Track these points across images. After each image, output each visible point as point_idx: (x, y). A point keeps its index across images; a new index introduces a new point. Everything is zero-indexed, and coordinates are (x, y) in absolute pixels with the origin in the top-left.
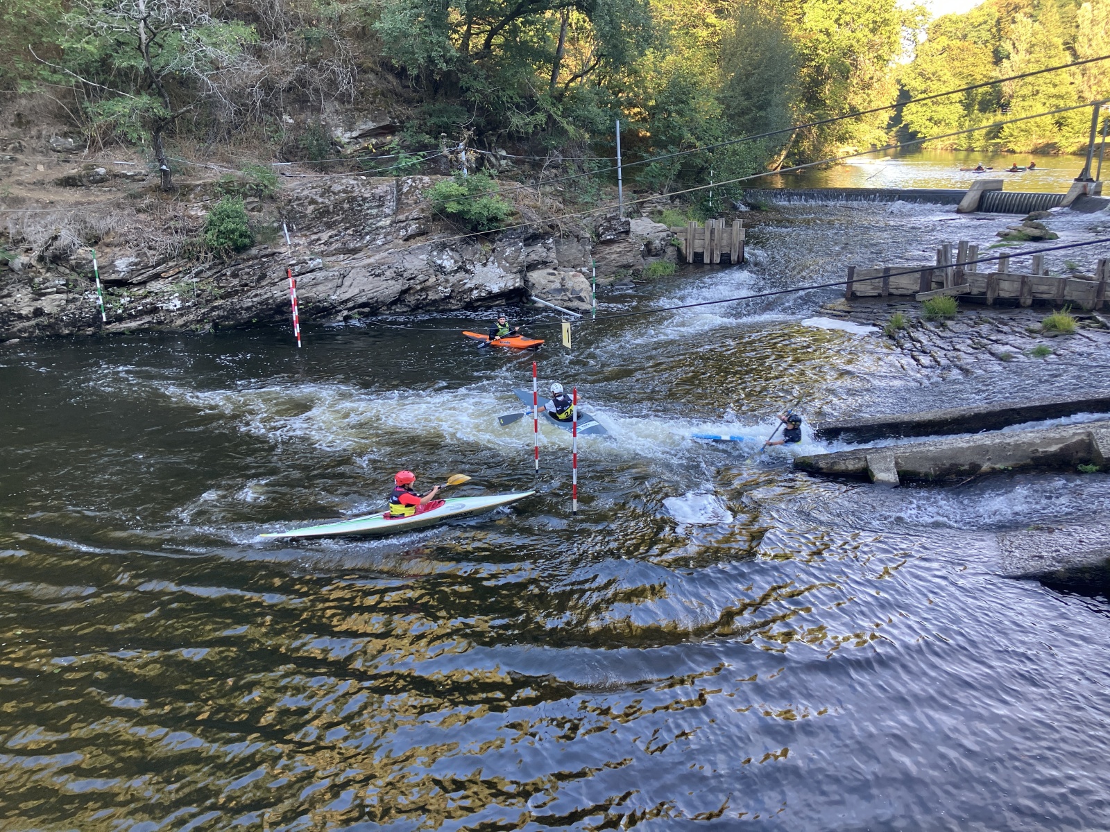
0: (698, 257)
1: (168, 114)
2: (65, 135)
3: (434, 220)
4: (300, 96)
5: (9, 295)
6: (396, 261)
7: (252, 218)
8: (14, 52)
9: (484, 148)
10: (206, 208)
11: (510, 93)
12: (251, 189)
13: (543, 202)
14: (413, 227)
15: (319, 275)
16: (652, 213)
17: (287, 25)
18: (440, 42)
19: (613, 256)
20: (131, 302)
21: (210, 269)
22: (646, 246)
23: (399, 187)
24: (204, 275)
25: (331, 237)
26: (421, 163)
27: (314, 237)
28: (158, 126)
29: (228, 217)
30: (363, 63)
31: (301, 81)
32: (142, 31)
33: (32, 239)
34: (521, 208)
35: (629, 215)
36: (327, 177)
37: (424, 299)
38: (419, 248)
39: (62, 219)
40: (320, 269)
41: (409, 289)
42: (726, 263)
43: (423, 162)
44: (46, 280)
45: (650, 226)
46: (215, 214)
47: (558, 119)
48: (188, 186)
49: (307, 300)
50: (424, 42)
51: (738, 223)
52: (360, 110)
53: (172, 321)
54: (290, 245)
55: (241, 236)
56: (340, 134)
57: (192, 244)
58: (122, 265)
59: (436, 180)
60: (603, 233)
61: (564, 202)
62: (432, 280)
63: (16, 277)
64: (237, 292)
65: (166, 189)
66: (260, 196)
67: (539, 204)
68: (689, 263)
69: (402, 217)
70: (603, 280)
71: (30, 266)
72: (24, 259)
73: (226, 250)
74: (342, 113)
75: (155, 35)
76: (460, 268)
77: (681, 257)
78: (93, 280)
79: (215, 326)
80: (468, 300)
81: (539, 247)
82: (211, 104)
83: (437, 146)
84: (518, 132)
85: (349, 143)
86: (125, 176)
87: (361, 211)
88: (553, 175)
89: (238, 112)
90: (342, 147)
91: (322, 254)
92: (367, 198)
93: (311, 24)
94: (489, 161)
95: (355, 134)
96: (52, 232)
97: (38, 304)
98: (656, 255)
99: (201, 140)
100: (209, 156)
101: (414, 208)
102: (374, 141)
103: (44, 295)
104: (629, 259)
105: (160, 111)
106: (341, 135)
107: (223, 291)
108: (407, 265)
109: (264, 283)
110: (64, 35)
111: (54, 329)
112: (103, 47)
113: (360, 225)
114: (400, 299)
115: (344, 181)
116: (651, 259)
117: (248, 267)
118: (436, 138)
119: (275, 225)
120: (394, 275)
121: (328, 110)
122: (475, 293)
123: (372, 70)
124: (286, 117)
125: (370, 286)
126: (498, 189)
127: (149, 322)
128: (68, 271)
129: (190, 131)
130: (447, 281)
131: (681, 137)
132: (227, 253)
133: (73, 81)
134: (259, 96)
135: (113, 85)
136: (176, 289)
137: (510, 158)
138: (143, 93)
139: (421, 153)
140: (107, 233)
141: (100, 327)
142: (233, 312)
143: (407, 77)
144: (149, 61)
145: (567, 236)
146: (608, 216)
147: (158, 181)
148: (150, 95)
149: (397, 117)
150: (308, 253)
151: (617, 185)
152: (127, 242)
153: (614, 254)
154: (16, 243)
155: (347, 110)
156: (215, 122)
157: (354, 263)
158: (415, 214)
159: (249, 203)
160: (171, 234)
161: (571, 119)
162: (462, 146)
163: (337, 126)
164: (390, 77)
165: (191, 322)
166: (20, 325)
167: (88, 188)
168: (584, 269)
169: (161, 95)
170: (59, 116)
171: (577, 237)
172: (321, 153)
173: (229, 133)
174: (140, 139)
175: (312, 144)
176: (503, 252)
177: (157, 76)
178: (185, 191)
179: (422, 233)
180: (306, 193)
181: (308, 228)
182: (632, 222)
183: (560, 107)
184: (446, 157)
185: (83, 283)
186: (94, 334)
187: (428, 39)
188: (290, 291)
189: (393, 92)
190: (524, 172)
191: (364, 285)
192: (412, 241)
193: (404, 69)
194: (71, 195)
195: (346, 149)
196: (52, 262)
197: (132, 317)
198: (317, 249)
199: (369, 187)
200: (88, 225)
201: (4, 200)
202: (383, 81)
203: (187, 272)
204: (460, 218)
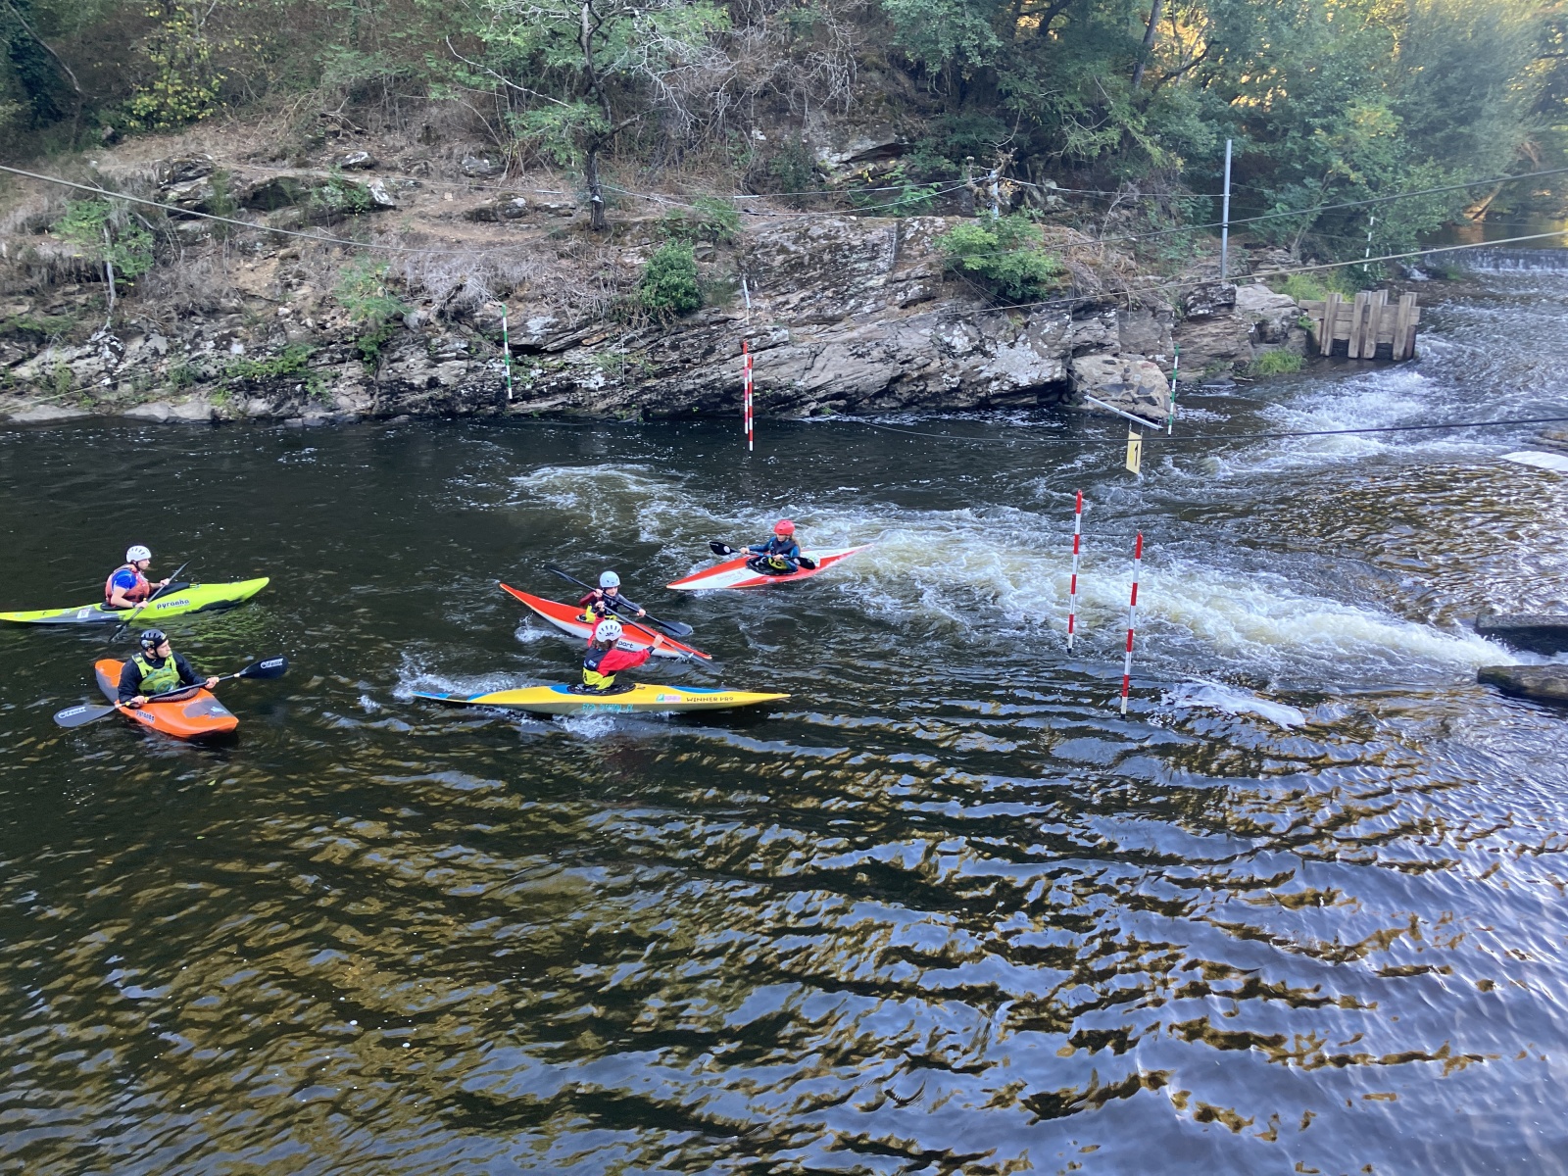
0: (1340, 348)
1: (607, 128)
2: (481, 155)
3: (945, 279)
4: (777, 103)
5: (401, 359)
6: (887, 336)
7: (701, 270)
8: (428, 47)
9: (1025, 178)
10: (644, 254)
11: (1070, 98)
12: (704, 230)
13: (1106, 257)
14: (916, 289)
15: (784, 352)
16: (1271, 278)
17: (767, 7)
18: (975, 26)
19: (1206, 340)
20: (543, 375)
21: (643, 336)
22: (1258, 326)
23: (901, 231)
24: (636, 344)
25: (803, 300)
26: (933, 198)
27: (781, 299)
28: (595, 144)
29: (672, 267)
30: (865, 57)
31: (781, 82)
32: (585, 17)
33: (432, 288)
34: (1073, 265)
35: (1235, 280)
36: (804, 216)
37: (921, 392)
38: (920, 319)
39: (470, 264)
40: (786, 343)
41: (903, 376)
42: (1384, 359)
43: (936, 197)
44: (445, 342)
45: (1266, 297)
46: (655, 263)
47: (1138, 137)
48: (623, 224)
49: (765, 386)
50: (953, 25)
51: (1408, 300)
52: (856, 124)
53: (591, 404)
54: (749, 310)
55: (686, 294)
56: (825, 157)
57: (624, 303)
58: (536, 326)
59: (954, 223)
60: (1193, 305)
61: (1138, 257)
62: (935, 364)
63: (410, 336)
64: (675, 369)
65: (597, 228)
66: (714, 241)
67: (1100, 260)
68: (1325, 356)
69: (901, 275)
70: (1187, 375)
71: (428, 323)
72: (421, 313)
73: (666, 312)
74: (831, 127)
75: (600, 23)
76: (976, 349)
77: (1311, 347)
78: (500, 344)
79: (646, 414)
80: (983, 395)
81: (1094, 323)
82: (663, 113)
83: (957, 175)
84: (1077, 155)
85: (837, 169)
86: (547, 208)
87: (846, 265)
88: (1123, 219)
89: (695, 125)
90: (828, 174)
91: (790, 324)
92: (855, 247)
93: (799, 4)
94: (1031, 196)
95: (846, 157)
96: (456, 280)
97: (433, 372)
98: (1273, 341)
99: (645, 162)
100: (652, 184)
101: (919, 263)
102: (871, 166)
103: (442, 360)
104: (1230, 345)
105: (597, 123)
106: (829, 158)
107: (658, 367)
108: (902, 342)
109: (711, 359)
110: (488, 25)
111: (449, 405)
112: (535, 39)
113: (843, 284)
114: (887, 390)
115: (827, 222)
116: (1264, 347)
117: (693, 337)
118: (958, 163)
119: (732, 280)
120: (883, 356)
121: (812, 124)
122: (994, 386)
123: (877, 68)
124: (756, 133)
125: (850, 370)
126: (1041, 237)
127: (563, 403)
128: (471, 332)
129: (631, 150)
130: (955, 366)
131: (1327, 165)
132: (667, 315)
133: (494, 84)
134: (723, 103)
135: (543, 89)
136: (599, 361)
137: (1062, 193)
138: (579, 100)
139: (934, 185)
140: (521, 284)
141: (503, 406)
142: (669, 396)
143: (925, 76)
144: (590, 57)
145: (1136, 308)
146: (1204, 280)
147: (587, 216)
148: (588, 102)
149: (906, 133)
150: (772, 320)
151: (1220, 236)
152: (544, 296)
153: (1208, 337)
154: (414, 292)
155: (839, 123)
156: (663, 139)
157: (831, 337)
158: (919, 271)
159: (699, 249)
160: (599, 287)
161: (1158, 136)
162: (994, 174)
163: (822, 146)
164: (901, 77)
165: (616, 406)
166: (411, 398)
167: (502, 224)
168: (1159, 357)
169: (601, 102)
170: (476, 131)
171: (1153, 309)
172: (799, 182)
173: (681, 153)
174: (569, 160)
175: (787, 169)
176: (1041, 327)
177: (599, 77)
178: (620, 231)
179: (927, 298)
180: (775, 237)
181: (774, 286)
182: (1239, 290)
183: (1144, 120)
184: (971, 190)
185: (488, 348)
186: (496, 415)
187: (959, 22)
188: (742, 371)
189: (903, 97)
190: (1080, 213)
191: (842, 367)
192: (912, 308)
193: (921, 65)
194: (483, 233)
195: (833, 177)
196: (453, 319)
197: (542, 395)
198: (783, 316)
199: (859, 232)
200: (500, 272)
201: (402, 237)
202: (890, 81)
203: (615, 340)
204: (982, 277)
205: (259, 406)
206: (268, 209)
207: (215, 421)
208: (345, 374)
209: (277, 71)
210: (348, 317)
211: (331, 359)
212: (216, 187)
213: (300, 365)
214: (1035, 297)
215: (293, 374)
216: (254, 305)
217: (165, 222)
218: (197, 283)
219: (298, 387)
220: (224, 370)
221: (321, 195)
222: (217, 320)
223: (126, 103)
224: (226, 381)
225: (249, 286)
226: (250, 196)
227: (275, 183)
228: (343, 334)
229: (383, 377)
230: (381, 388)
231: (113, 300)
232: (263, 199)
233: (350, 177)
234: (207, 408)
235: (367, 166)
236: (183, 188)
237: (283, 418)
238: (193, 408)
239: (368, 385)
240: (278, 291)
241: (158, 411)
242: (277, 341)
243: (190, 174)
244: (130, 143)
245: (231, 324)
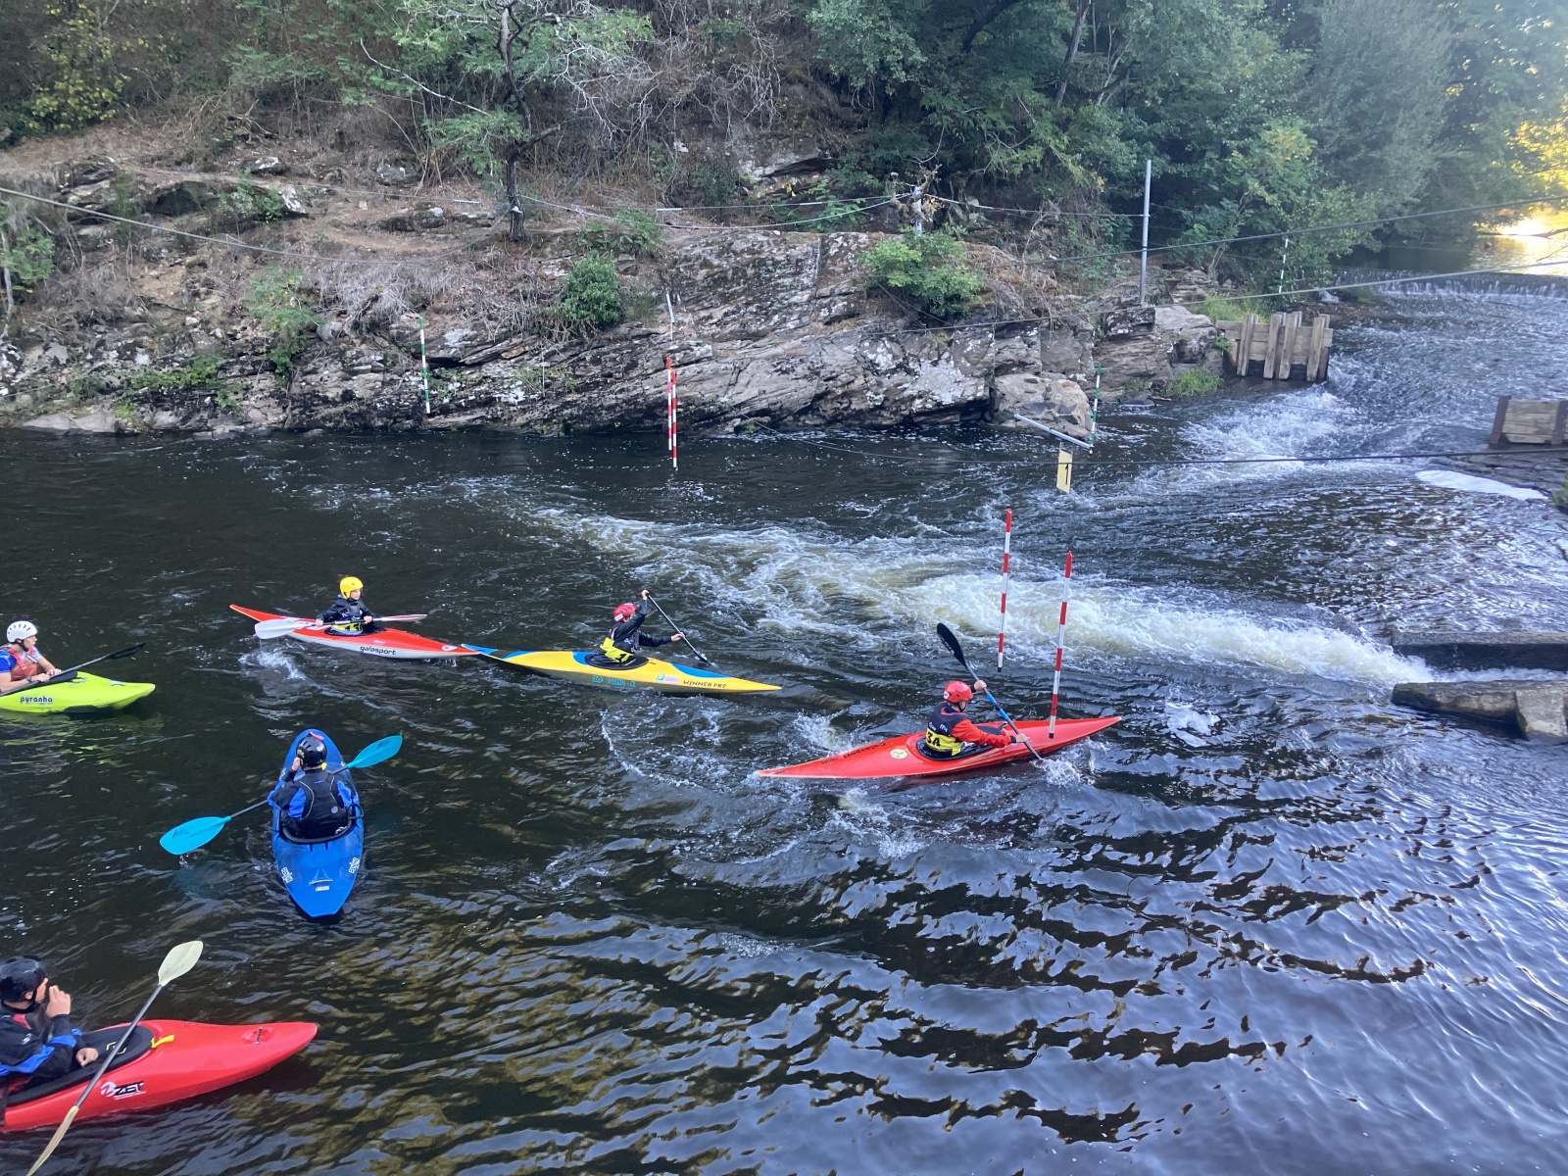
0: (1256, 368)
1: (527, 136)
2: (396, 163)
3: (869, 296)
4: (699, 115)
5: (314, 372)
6: (811, 352)
7: (623, 282)
8: (342, 50)
9: (948, 196)
10: (565, 266)
11: (994, 116)
12: (626, 242)
13: (1028, 276)
14: (839, 306)
15: (708, 367)
16: (1188, 298)
17: (690, 16)
18: (900, 41)
19: (1125, 360)
20: (461, 389)
21: (564, 350)
22: (1177, 346)
23: (825, 248)
24: (556, 358)
25: (726, 314)
26: (856, 214)
27: (703, 314)
28: (514, 153)
29: (594, 280)
30: (789, 70)
31: (703, 94)
32: (505, 23)
33: (347, 299)
34: (995, 283)
35: (1154, 300)
36: (727, 230)
37: (845, 409)
38: (845, 335)
39: (385, 275)
40: (709, 358)
41: (827, 393)
42: (1299, 380)
43: (859, 213)
44: (360, 354)
45: (1184, 317)
46: (576, 276)
47: (1059, 155)
48: (543, 236)
49: (688, 401)
50: (878, 40)
51: (1322, 321)
52: (780, 137)
53: (510, 419)
54: (672, 324)
55: (608, 307)
56: (748, 170)
57: (544, 316)
58: (454, 339)
59: (878, 239)
60: (1113, 325)
61: (1058, 276)
62: (859, 382)
63: (324, 348)
64: (597, 384)
65: (516, 239)
66: (636, 254)
67: (1022, 278)
68: (1241, 377)
69: (825, 291)
70: (1108, 395)
71: (342, 335)
72: (335, 325)
73: (587, 326)
74: (754, 140)
75: (521, 29)
76: (899, 366)
77: (1228, 367)
78: (417, 356)
79: (567, 428)
80: (906, 412)
81: (1016, 341)
82: (585, 123)
83: (881, 191)
84: (999, 173)
85: (760, 182)
86: (465, 219)
87: (770, 280)
88: (1044, 238)
89: (617, 136)
90: (750, 188)
91: (714, 339)
92: (780, 262)
93: (723, 15)
94: (953, 214)
95: (769, 170)
96: (372, 291)
97: (348, 385)
98: (1191, 361)
99: (565, 173)
100: (573, 195)
101: (843, 279)
102: (794, 181)
103: (356, 373)
104: (1149, 365)
105: (518, 133)
106: (752, 172)
107: (579, 381)
108: (826, 359)
109: (633, 374)
110: (403, 28)
111: (364, 418)
112: (452, 44)
113: (767, 300)
114: (812, 407)
115: (750, 237)
116: (1182, 367)
117: (615, 351)
118: (881, 179)
119: (654, 294)
120: (808, 372)
121: (735, 137)
122: (918, 404)
123: (801, 81)
124: (678, 145)
125: (774, 387)
126: (964, 256)
127: (481, 418)
128: (386, 344)
129: (551, 160)
130: (879, 384)
131: (1243, 187)
132: (588, 329)
133: (410, 90)
134: (644, 114)
135: (460, 96)
136: (519, 375)
137: (984, 211)
138: (498, 107)
139: (858, 201)
140: (438, 296)
141: (420, 420)
142: (591, 411)
143: (849, 91)
144: (510, 65)
145: (1058, 326)
146: (1123, 300)
147: (507, 227)
148: (508, 110)
149: (830, 147)
150: (695, 335)
151: (1139, 256)
152: (462, 308)
153: (1127, 356)
154: (328, 303)
155: (761, 136)
156: (583, 150)
157: (755, 353)
158: (844, 287)
159: (621, 262)
160: (518, 300)
161: (1079, 156)
162: (918, 191)
163: (745, 159)
164: (825, 91)
165: (536, 422)
166: (324, 411)
167: (419, 234)
168: (1080, 377)
169: (520, 110)
170: (392, 138)
171: (1074, 328)
172: (722, 195)
173: (602, 164)
174: (488, 169)
175: (710, 182)
176: (964, 345)
177: (519, 85)
178: (539, 244)
179: (850, 315)
180: (698, 250)
181: (697, 300)
182: (1158, 310)
183: (1066, 138)
184: (894, 206)
185: (404, 360)
186: (412, 430)
187: (885, 36)
188: (667, 387)
189: (827, 112)
190: (1002, 231)
191: (766, 383)
192: (837, 325)
193: (844, 79)
194: (398, 243)
195: (756, 191)
196: (369, 331)
197: (460, 409)
198: (707, 330)
199: (783, 247)
200: (416, 284)
201: (315, 246)
202: (814, 96)
203: (535, 353)
204: (907, 293)
205: (166, 418)
206: (171, 214)
207: (120, 434)
208: (256, 386)
209: (182, 71)
210: (259, 327)
211: (242, 370)
212: (119, 191)
213: (209, 376)
214: (958, 315)
215: (202, 385)
216: (160, 314)
217: (66, 227)
218: (99, 291)
219: (208, 399)
220: (129, 381)
221: (230, 201)
222: (120, 329)
223: (25, 104)
224: (131, 392)
225: (155, 294)
226: (154, 200)
227: (180, 187)
228: (254, 345)
229: (295, 389)
230: (293, 401)
231: (11, 308)
232: (168, 203)
233: (260, 183)
234: (111, 420)
235: (278, 172)
236: (84, 191)
237: (192, 431)
238: (96, 420)
239: (281, 398)
240: (185, 300)
241: (58, 423)
242: (185, 351)
243: (92, 177)
244: (30, 147)
245: (135, 333)
